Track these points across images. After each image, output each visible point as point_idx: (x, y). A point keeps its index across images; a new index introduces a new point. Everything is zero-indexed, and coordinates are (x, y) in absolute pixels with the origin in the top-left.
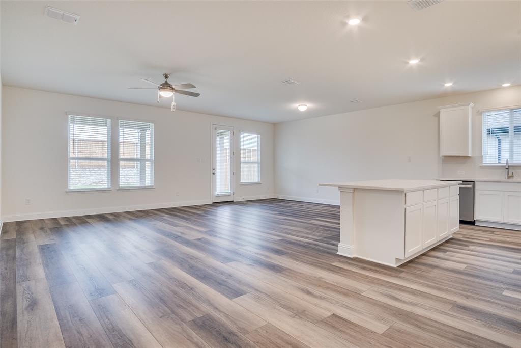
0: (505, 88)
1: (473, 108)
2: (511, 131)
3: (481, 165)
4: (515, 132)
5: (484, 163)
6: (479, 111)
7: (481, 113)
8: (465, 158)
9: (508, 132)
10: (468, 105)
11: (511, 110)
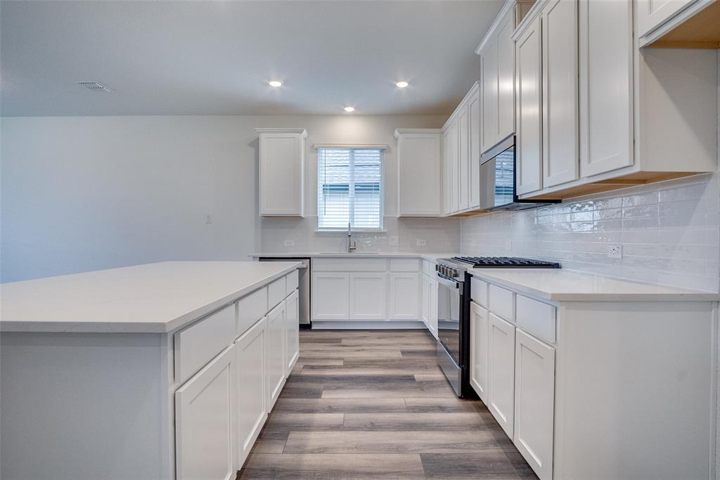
0: (347, 115)
1: (305, 139)
2: (352, 188)
3: (316, 231)
4: (356, 190)
5: (320, 228)
6: (313, 146)
7: (317, 149)
8: (295, 220)
9: (348, 189)
10: (300, 132)
11: (353, 150)
